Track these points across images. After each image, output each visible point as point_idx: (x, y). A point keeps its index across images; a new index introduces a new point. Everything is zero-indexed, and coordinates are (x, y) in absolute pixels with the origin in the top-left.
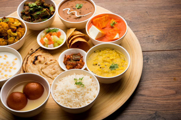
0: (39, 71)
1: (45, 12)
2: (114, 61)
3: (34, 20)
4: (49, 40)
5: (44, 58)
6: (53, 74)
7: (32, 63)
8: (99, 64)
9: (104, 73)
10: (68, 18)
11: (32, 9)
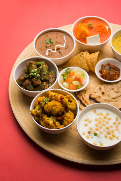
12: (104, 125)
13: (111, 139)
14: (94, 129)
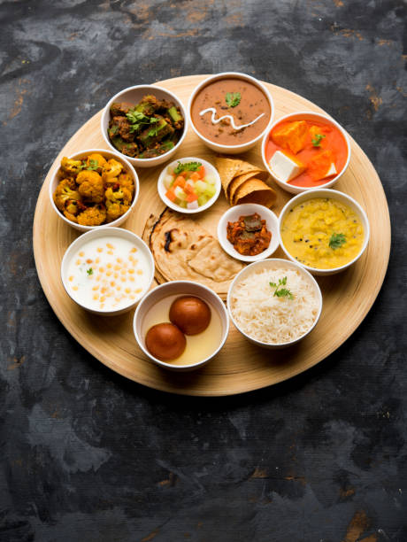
0: (183, 267)
1: (165, 128)
2: (336, 227)
3: (145, 149)
4: (188, 192)
5: (186, 234)
6: (213, 270)
7: (163, 250)
8: (306, 239)
9: (321, 257)
10: (217, 136)
11: (136, 127)
12: (116, 277)
13: (95, 298)
14: (100, 265)
